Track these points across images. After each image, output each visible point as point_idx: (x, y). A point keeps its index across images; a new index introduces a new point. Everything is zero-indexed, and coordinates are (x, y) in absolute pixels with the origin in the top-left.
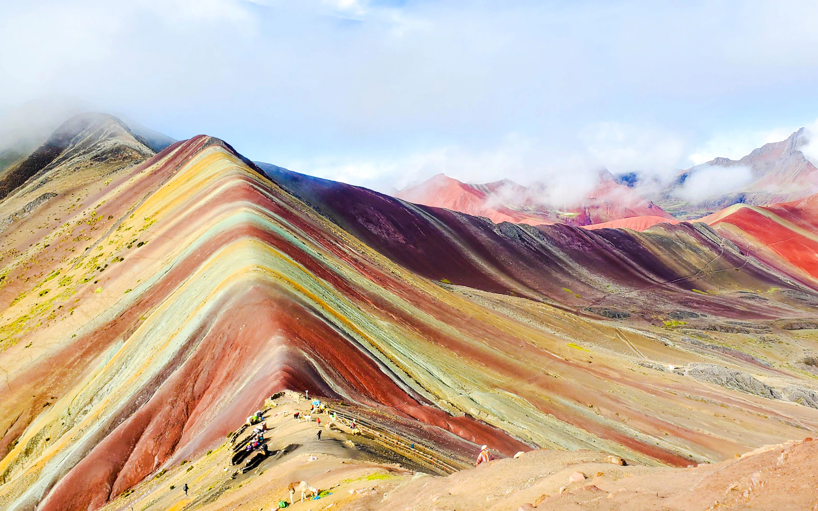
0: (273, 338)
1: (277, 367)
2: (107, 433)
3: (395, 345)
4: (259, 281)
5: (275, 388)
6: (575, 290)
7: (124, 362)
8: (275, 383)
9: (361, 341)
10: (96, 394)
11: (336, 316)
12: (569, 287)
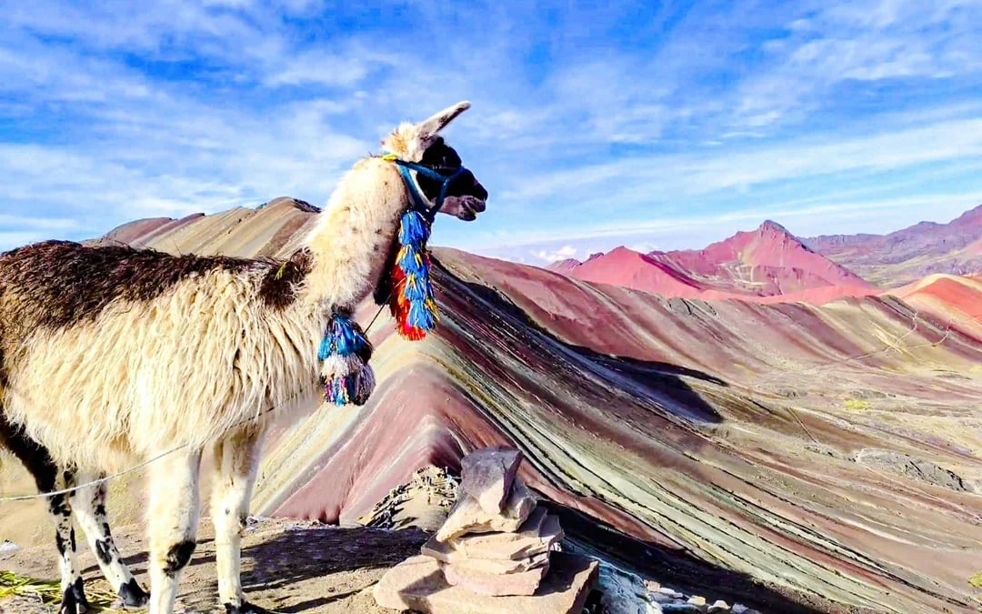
0: (425, 418)
1: (426, 444)
2: (289, 496)
3: (535, 426)
4: (418, 365)
5: (422, 463)
6: (748, 367)
7: (307, 434)
8: (422, 459)
9: (503, 421)
10: (284, 461)
11: (482, 397)
12: (741, 363)
